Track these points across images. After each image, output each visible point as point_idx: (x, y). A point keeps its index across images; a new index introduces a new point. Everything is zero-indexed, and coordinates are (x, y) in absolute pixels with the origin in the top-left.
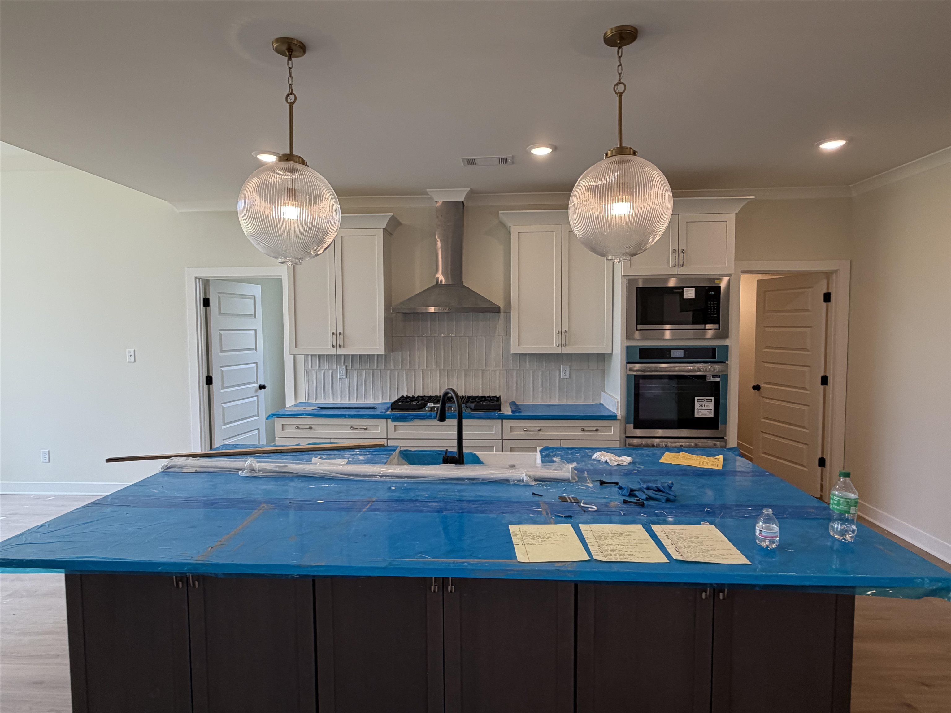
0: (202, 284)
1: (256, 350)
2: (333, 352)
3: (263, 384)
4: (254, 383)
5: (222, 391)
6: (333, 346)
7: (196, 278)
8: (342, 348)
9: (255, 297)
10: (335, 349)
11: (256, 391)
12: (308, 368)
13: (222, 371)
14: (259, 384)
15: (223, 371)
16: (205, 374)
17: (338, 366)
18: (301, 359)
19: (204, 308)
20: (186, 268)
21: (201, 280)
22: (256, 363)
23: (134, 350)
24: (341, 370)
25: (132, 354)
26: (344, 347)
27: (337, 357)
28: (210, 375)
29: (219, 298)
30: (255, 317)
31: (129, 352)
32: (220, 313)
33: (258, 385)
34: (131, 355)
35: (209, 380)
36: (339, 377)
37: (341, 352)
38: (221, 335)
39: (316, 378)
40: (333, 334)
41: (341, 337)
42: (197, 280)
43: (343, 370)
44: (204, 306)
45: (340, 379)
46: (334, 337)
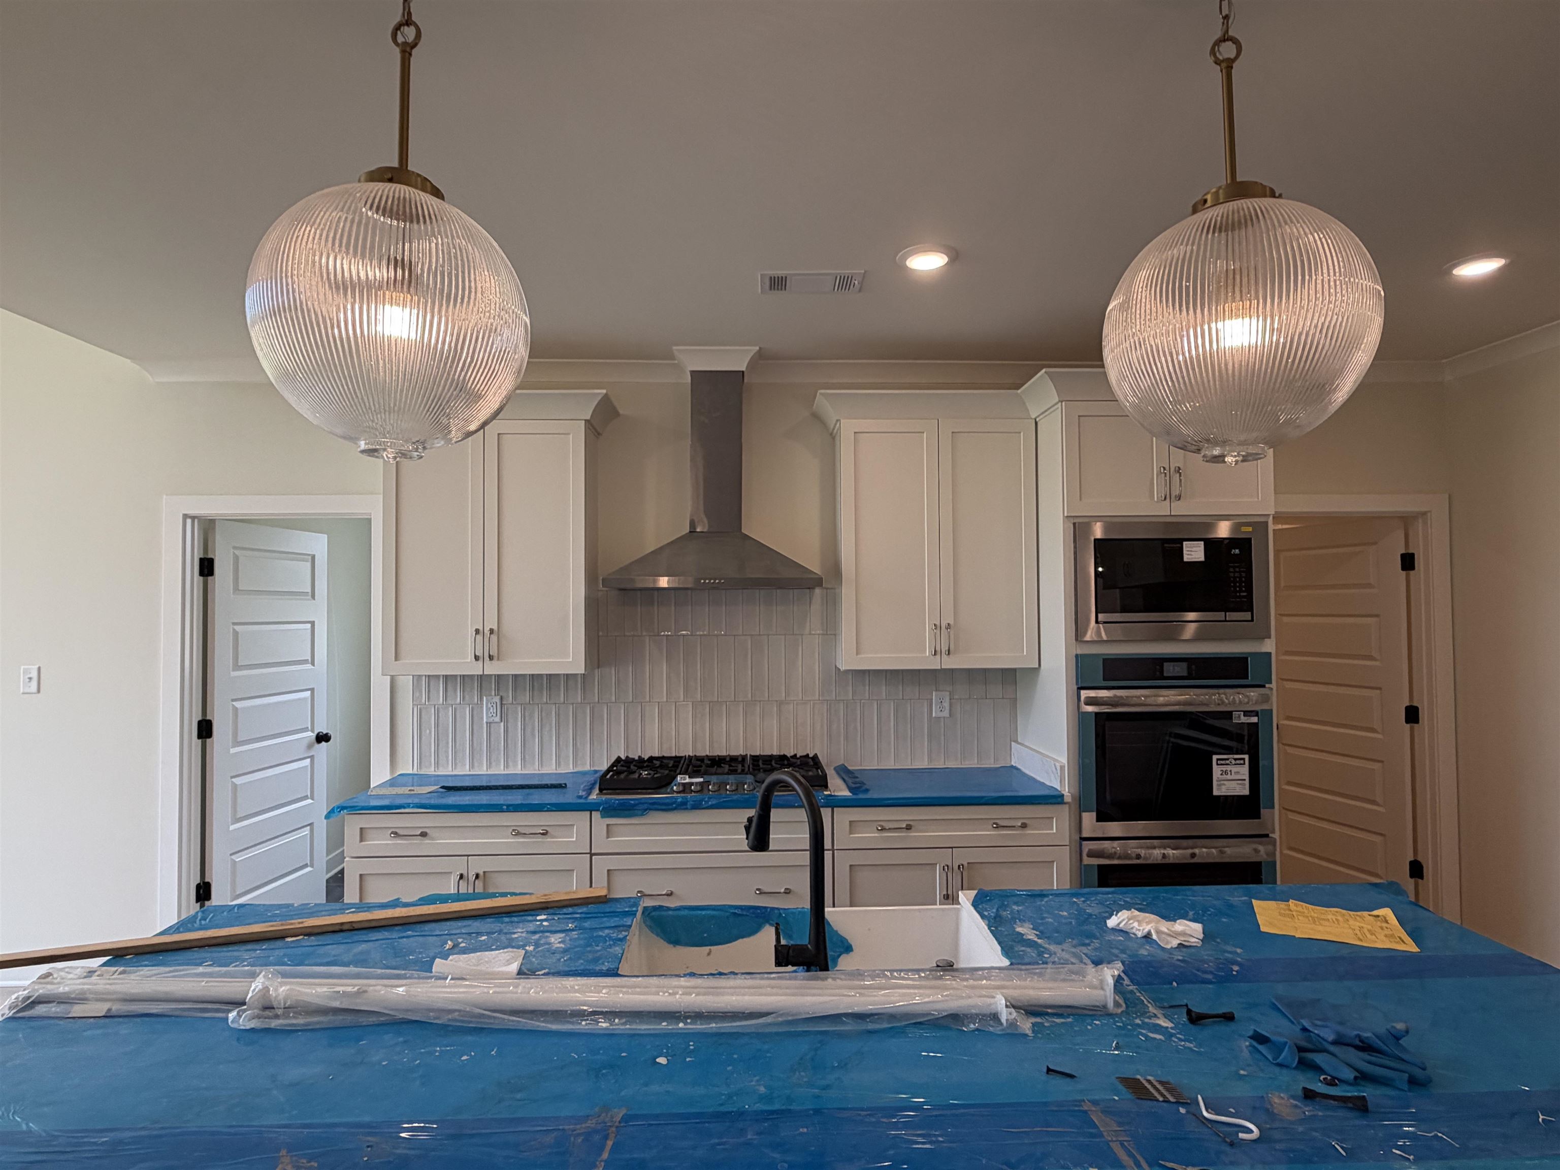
0: (199, 530)
1: (313, 664)
2: (476, 669)
3: (324, 733)
4: (305, 730)
5: (233, 751)
6: (477, 658)
7: (185, 516)
8: (495, 662)
9: (313, 557)
10: (480, 663)
11: (310, 747)
12: (421, 701)
13: (236, 710)
14: (316, 732)
15: (237, 708)
16: (197, 717)
17: (485, 698)
18: (406, 684)
19: (201, 578)
20: (165, 496)
21: (196, 521)
22: (312, 690)
23: (39, 669)
24: (490, 705)
25: (34, 674)
26: (498, 659)
27: (482, 678)
28: (208, 718)
29: (236, 558)
30: (313, 597)
31: (26, 671)
32: (236, 589)
33: (314, 735)
34: (30, 679)
35: (205, 729)
36: (485, 720)
37: (492, 669)
38: (236, 633)
39: (437, 725)
40: (477, 631)
41: (494, 638)
42: (189, 521)
43: (495, 706)
44: (202, 573)
45: (487, 723)
46: (480, 638)
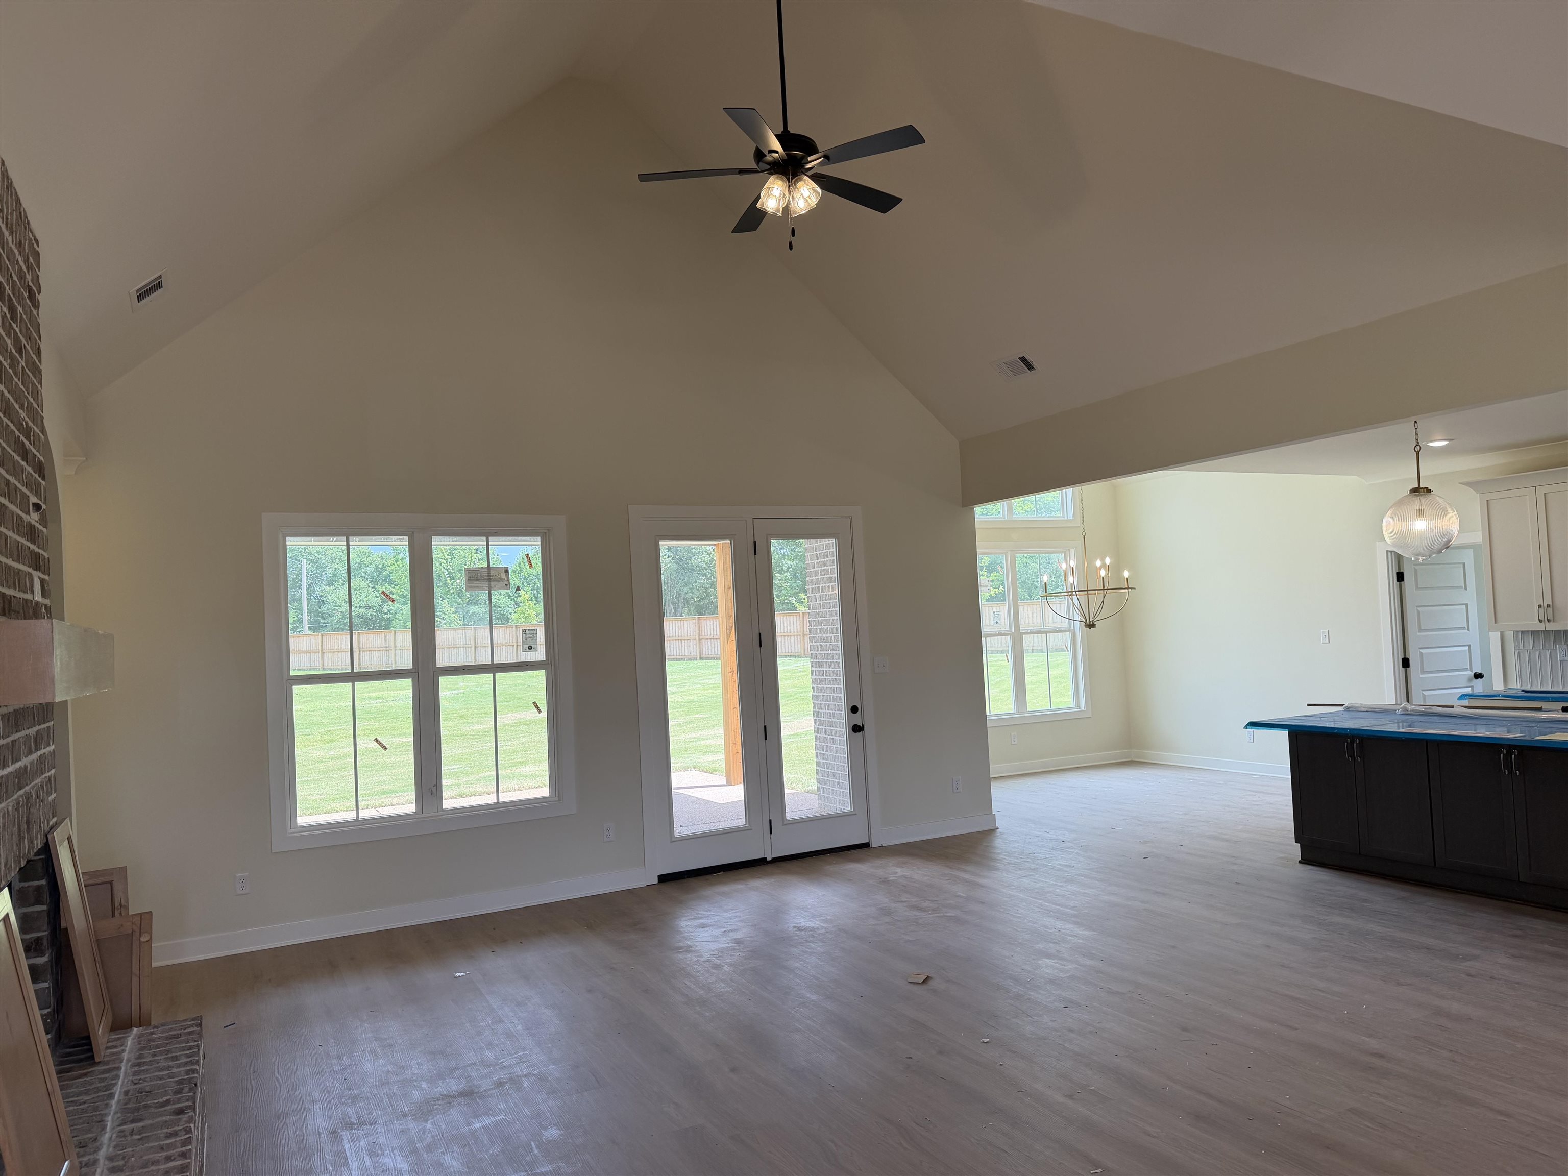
0: (1395, 558)
1: (1469, 630)
2: (1541, 627)
3: (1479, 672)
4: (1466, 669)
5: (1421, 676)
6: (1540, 621)
7: (1387, 551)
8: (1551, 623)
9: (1464, 564)
10: (1543, 624)
11: (1470, 680)
12: (1519, 647)
13: (1421, 653)
14: (1474, 672)
15: (1422, 653)
16: (1401, 656)
17: (1558, 646)
18: (1510, 635)
19: (1398, 583)
20: (1377, 543)
21: (1393, 553)
22: (1469, 646)
23: (1328, 631)
24: (1561, 651)
25: (1327, 635)
26: (1554, 622)
27: (1545, 632)
28: (1407, 657)
29: (1416, 570)
30: (1466, 589)
31: (1323, 633)
32: (1417, 587)
33: (1473, 674)
34: (1325, 636)
35: (1406, 663)
36: (1559, 659)
37: (1550, 627)
38: (1419, 613)
39: (1530, 661)
40: (1540, 606)
41: (1550, 610)
42: (1389, 554)
43: (1564, 651)
44: (1398, 580)
45: (1560, 661)
46: (1541, 610)
